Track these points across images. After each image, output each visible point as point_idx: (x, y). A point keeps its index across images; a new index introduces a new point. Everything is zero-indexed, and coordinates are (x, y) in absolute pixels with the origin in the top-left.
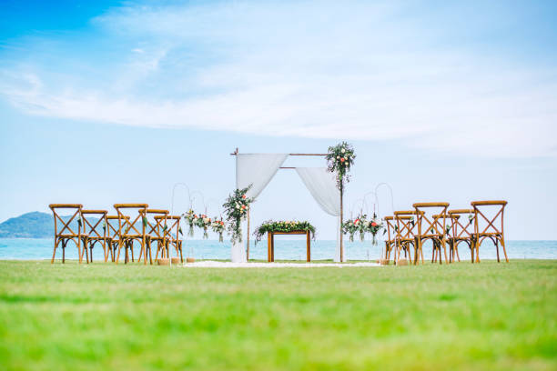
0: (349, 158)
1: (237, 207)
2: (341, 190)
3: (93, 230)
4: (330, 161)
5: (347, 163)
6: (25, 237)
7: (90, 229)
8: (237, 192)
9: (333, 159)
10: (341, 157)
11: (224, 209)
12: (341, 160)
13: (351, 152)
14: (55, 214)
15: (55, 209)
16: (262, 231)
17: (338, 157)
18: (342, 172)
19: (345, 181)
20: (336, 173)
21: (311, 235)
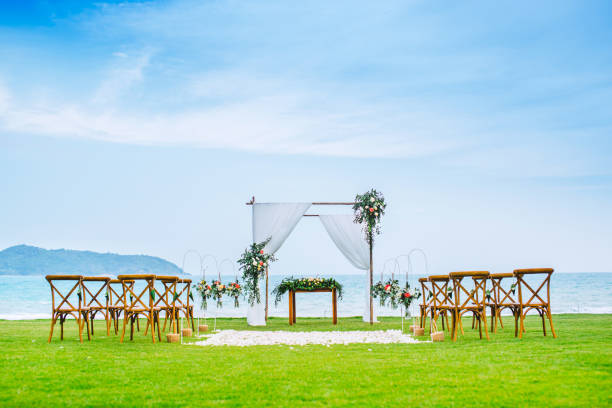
0: (378, 207)
1: (255, 262)
2: (371, 243)
3: (94, 298)
4: (358, 211)
5: (376, 214)
6: (10, 274)
7: (91, 298)
8: (254, 247)
9: (361, 209)
10: (370, 206)
11: (239, 266)
12: (370, 209)
13: (382, 201)
14: (52, 287)
15: (53, 282)
16: (282, 289)
17: (367, 207)
18: (372, 224)
19: (375, 234)
20: (365, 224)
21: (338, 294)
